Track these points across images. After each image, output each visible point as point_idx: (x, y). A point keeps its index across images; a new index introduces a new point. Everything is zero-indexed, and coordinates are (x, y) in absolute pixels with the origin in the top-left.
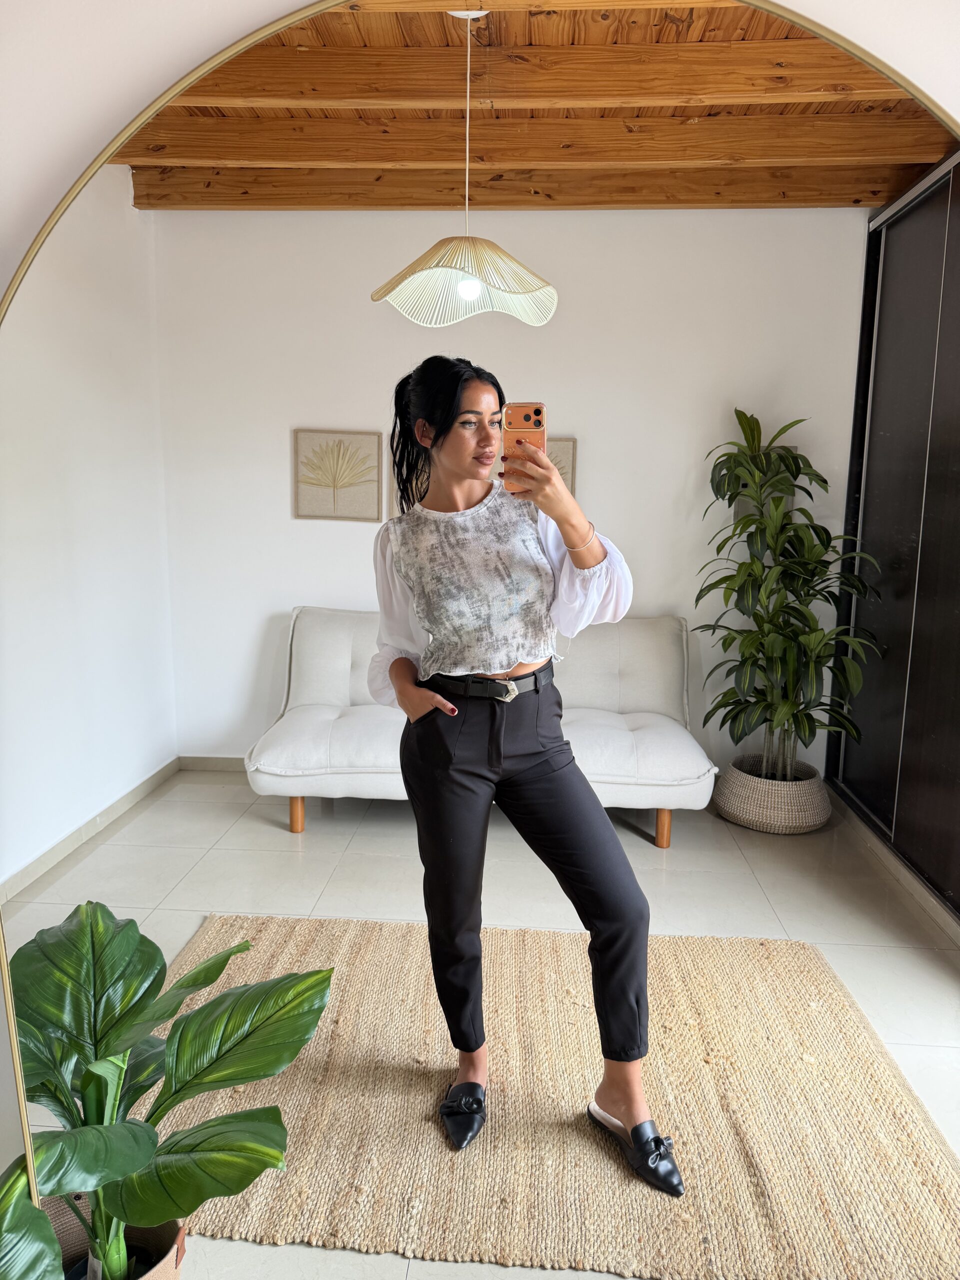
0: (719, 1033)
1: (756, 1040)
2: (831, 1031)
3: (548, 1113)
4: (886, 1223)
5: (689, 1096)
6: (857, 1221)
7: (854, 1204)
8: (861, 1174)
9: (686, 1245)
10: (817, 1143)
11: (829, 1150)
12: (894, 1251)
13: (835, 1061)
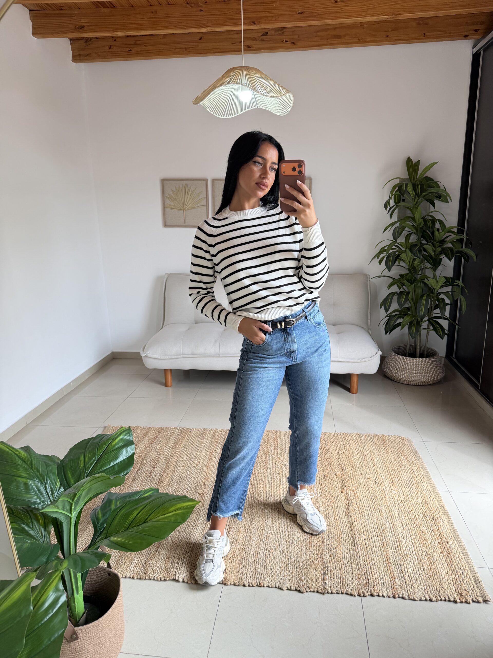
0: (351, 479)
1: (369, 482)
2: (409, 479)
3: (258, 516)
4: (418, 570)
5: (330, 508)
6: (403, 568)
7: (404, 561)
8: (410, 546)
9: (314, 575)
10: (390, 531)
11: (396, 535)
12: (419, 582)
13: (408, 493)
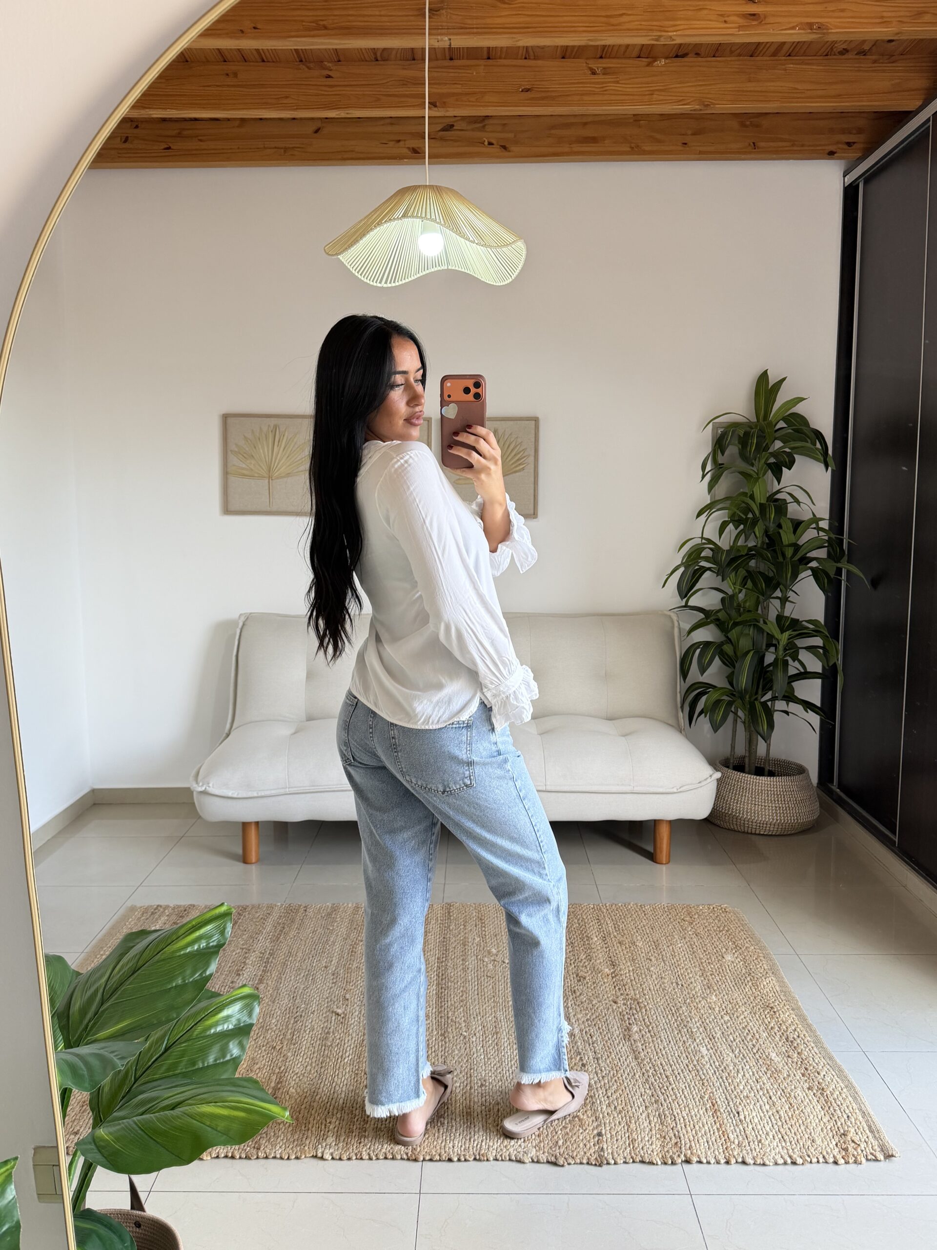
0: (631, 981)
1: (665, 985)
3: (459, 1047)
4: (769, 1118)
5: (596, 1029)
6: (743, 1116)
7: (743, 1105)
8: (752, 1083)
9: (581, 1138)
10: (712, 1062)
11: (723, 1067)
13: (739, 999)
